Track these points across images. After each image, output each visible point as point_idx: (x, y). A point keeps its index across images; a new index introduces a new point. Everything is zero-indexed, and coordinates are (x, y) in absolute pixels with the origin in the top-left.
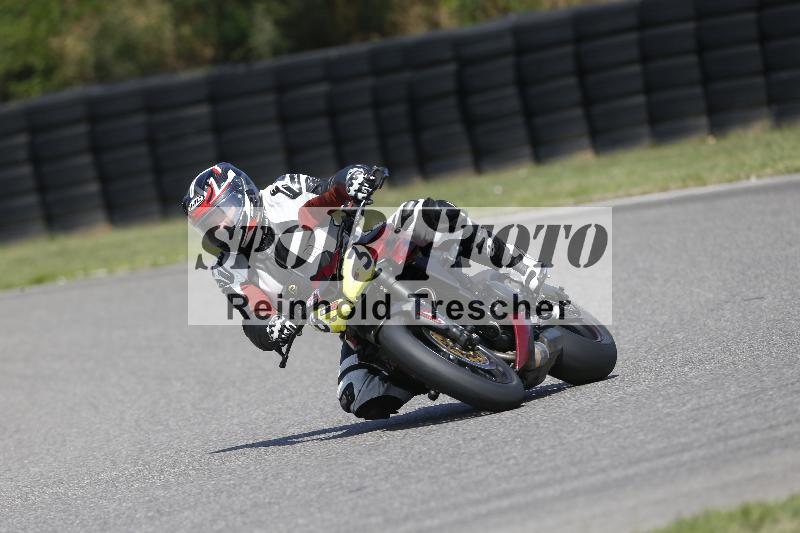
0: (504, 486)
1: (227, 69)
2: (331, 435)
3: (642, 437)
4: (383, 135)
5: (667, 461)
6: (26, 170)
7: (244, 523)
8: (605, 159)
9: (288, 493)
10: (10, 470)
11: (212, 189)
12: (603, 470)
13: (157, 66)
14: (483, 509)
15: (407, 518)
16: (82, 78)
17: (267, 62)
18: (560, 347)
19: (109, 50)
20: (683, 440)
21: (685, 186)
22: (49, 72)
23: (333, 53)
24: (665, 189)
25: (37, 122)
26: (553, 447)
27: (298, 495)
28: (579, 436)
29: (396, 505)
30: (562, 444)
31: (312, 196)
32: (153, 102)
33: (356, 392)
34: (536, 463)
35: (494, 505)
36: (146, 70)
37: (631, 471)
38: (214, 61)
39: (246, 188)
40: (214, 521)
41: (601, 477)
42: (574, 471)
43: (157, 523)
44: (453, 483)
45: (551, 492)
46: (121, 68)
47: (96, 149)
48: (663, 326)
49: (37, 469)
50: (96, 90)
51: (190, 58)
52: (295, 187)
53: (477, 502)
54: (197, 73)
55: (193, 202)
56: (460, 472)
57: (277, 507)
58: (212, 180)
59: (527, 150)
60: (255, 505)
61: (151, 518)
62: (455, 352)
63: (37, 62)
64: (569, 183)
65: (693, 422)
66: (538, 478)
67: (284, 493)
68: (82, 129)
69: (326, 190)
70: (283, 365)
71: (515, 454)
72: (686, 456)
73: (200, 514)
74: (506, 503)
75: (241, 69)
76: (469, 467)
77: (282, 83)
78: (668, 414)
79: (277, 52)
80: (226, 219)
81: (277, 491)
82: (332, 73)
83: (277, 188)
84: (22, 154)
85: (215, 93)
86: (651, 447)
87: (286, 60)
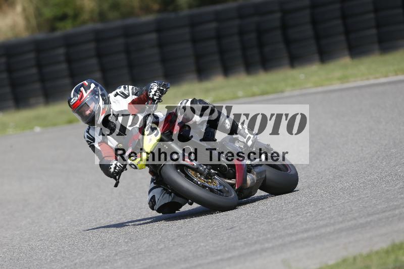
0: (305, 227)
1: (165, 15)
2: (142, 222)
3: (375, 202)
4: (244, 49)
5: (387, 214)
6: (64, 66)
7: (174, 245)
8: (356, 61)
9: (196, 230)
10: (55, 218)
11: (82, 93)
12: (355, 219)
13: (131, 14)
14: (294, 238)
15: (256, 243)
16: (92, 20)
17: (186, 12)
18: (264, 176)
19: (106, 6)
20: (395, 203)
21: (397, 74)
22: (76, 16)
23: (219, 7)
24: (386, 76)
25: (69, 42)
26: (330, 207)
27: (201, 231)
28: (343, 201)
29: (250, 236)
30: (334, 205)
31: (135, 97)
32: (128, 32)
33: (156, 200)
34: (321, 215)
35: (300, 236)
36: (125, 16)
37: (369, 219)
38: (159, 11)
39: (100, 93)
40: (158, 244)
41: (353, 222)
42: (340, 219)
43: (130, 245)
44: (279, 225)
45: (328, 229)
46: (112, 15)
47: (99, 55)
48: (385, 146)
49: (69, 218)
50: (99, 26)
51: (147, 10)
52: (126, 92)
53: (291, 235)
54: (150, 18)
55: (72, 100)
56: (282, 219)
57: (190, 237)
58: (82, 89)
59: (317, 56)
60: (179, 236)
61: (127, 243)
62: (201, 180)
63: (70, 11)
64: (338, 73)
65: (400, 194)
66: (321, 223)
67: (194, 229)
68: (92, 46)
69: (142, 94)
70: (116, 186)
71: (310, 210)
72: (397, 212)
73: (151, 241)
74: (305, 235)
75: (172, 15)
76: (287, 217)
77: (194, 23)
78: (388, 191)
79: (190, 7)
80: (90, 109)
81: (190, 229)
82: (218, 17)
83: (117, 93)
84: (62, 58)
85: (159, 28)
86: (379, 207)
87: (196, 11)
